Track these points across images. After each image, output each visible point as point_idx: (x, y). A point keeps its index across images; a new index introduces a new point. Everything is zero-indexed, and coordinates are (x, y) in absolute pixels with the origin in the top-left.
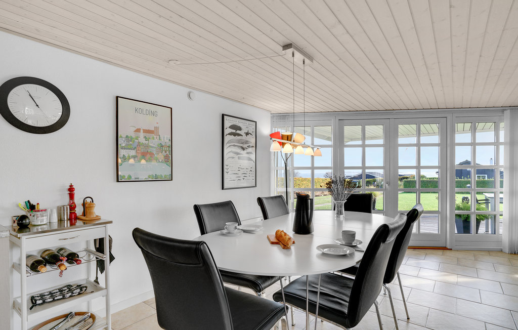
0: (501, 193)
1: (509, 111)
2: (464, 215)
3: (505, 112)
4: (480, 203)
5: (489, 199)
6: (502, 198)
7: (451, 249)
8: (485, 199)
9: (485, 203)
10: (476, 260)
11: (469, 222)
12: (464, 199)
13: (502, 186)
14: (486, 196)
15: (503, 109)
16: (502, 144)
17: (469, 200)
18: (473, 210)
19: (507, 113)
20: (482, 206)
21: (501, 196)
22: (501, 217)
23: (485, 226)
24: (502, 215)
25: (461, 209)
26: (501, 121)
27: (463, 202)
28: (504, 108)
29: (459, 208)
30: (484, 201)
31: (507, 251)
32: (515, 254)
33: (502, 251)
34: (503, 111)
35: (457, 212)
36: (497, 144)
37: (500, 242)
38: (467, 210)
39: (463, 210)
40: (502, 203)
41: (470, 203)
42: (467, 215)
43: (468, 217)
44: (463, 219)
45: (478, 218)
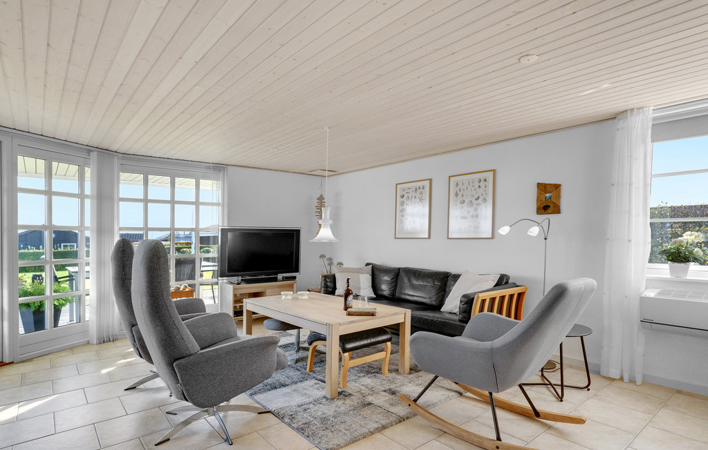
0: (88, 264)
1: (95, 153)
2: (34, 303)
3: (91, 153)
4: (59, 282)
5: (73, 274)
6: (89, 272)
7: (12, 363)
8: (68, 275)
9: (68, 280)
10: (52, 367)
11: (43, 312)
12: (34, 278)
13: (88, 255)
14: (69, 271)
15: (89, 149)
16: (87, 197)
17: (42, 279)
18: (48, 293)
19: (94, 155)
20: (62, 285)
21: (87, 268)
22: (87, 298)
23: (68, 314)
24: (88, 295)
25: (31, 294)
26: (87, 164)
27: (33, 282)
29: (26, 294)
30: (68, 279)
31: (95, 341)
32: (104, 342)
33: (89, 343)
34: (89, 152)
35: (22, 300)
36: (81, 196)
37: (85, 332)
38: (39, 294)
39: (32, 295)
40: (89, 278)
41: (44, 284)
42: (40, 302)
43: (41, 305)
44: (33, 309)
45: (56, 303)
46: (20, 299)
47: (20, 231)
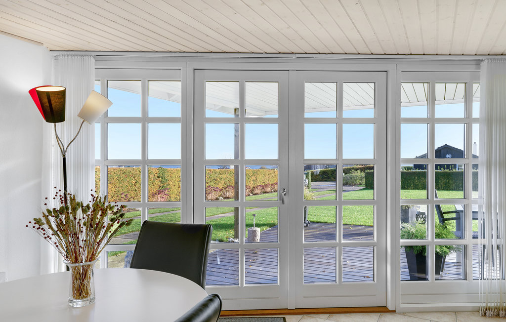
1: (487, 62)
2: (417, 246)
3: (482, 64)
7: (395, 311)
11: (425, 258)
15: (477, 59)
16: (476, 120)
17: (425, 217)
18: (429, 238)
26: (476, 79)
27: (417, 220)
28: (480, 57)
34: (478, 63)
35: (405, 242)
36: (468, 121)
38: (422, 238)
41: (426, 224)
42: (423, 246)
43: (423, 249)
44: (415, 252)
45: (438, 251)
46: (402, 241)
47: (403, 165)
